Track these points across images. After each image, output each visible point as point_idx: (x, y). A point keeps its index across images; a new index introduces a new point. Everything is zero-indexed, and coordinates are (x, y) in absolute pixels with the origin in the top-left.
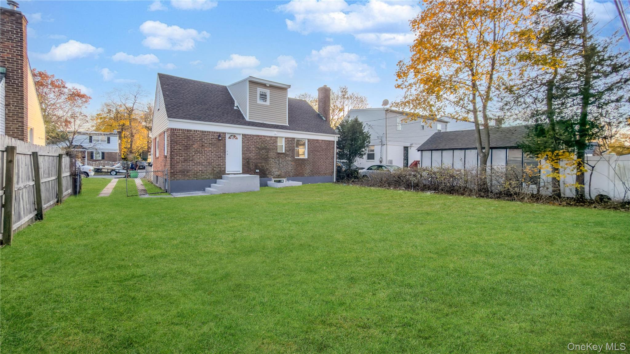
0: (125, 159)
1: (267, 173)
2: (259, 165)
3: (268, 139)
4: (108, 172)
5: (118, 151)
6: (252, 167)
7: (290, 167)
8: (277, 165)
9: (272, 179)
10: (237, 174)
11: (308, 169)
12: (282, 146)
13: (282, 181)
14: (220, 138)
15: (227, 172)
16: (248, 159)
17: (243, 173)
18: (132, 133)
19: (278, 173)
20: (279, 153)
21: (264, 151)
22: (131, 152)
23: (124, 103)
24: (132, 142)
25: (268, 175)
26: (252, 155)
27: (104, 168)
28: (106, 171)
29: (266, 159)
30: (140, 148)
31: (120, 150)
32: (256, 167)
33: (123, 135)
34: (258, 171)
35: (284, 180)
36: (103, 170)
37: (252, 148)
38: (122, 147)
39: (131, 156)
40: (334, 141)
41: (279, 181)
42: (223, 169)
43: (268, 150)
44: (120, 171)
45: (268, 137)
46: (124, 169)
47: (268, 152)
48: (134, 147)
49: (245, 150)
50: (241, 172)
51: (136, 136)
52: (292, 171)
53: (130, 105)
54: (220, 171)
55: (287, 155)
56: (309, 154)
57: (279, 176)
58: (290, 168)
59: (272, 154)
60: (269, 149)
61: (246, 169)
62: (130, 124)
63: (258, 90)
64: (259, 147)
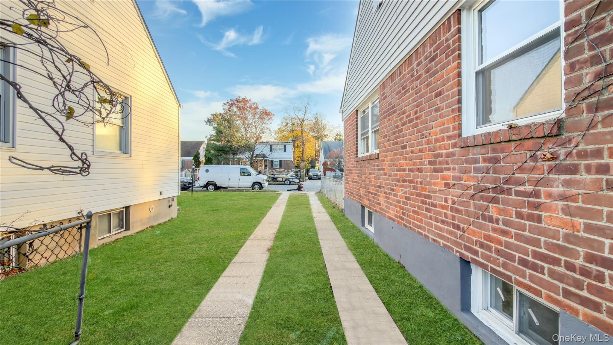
0: (298, 167)
4: (282, 181)
5: (292, 159)
18: (303, 143)
22: (303, 161)
23: (297, 115)
24: (303, 150)
27: (279, 176)
28: (281, 180)
30: (309, 156)
31: (294, 159)
33: (296, 145)
36: (279, 179)
38: (296, 156)
39: (302, 165)
44: (294, 180)
46: (296, 178)
48: (305, 156)
51: (307, 145)
53: (301, 116)
62: (302, 134)
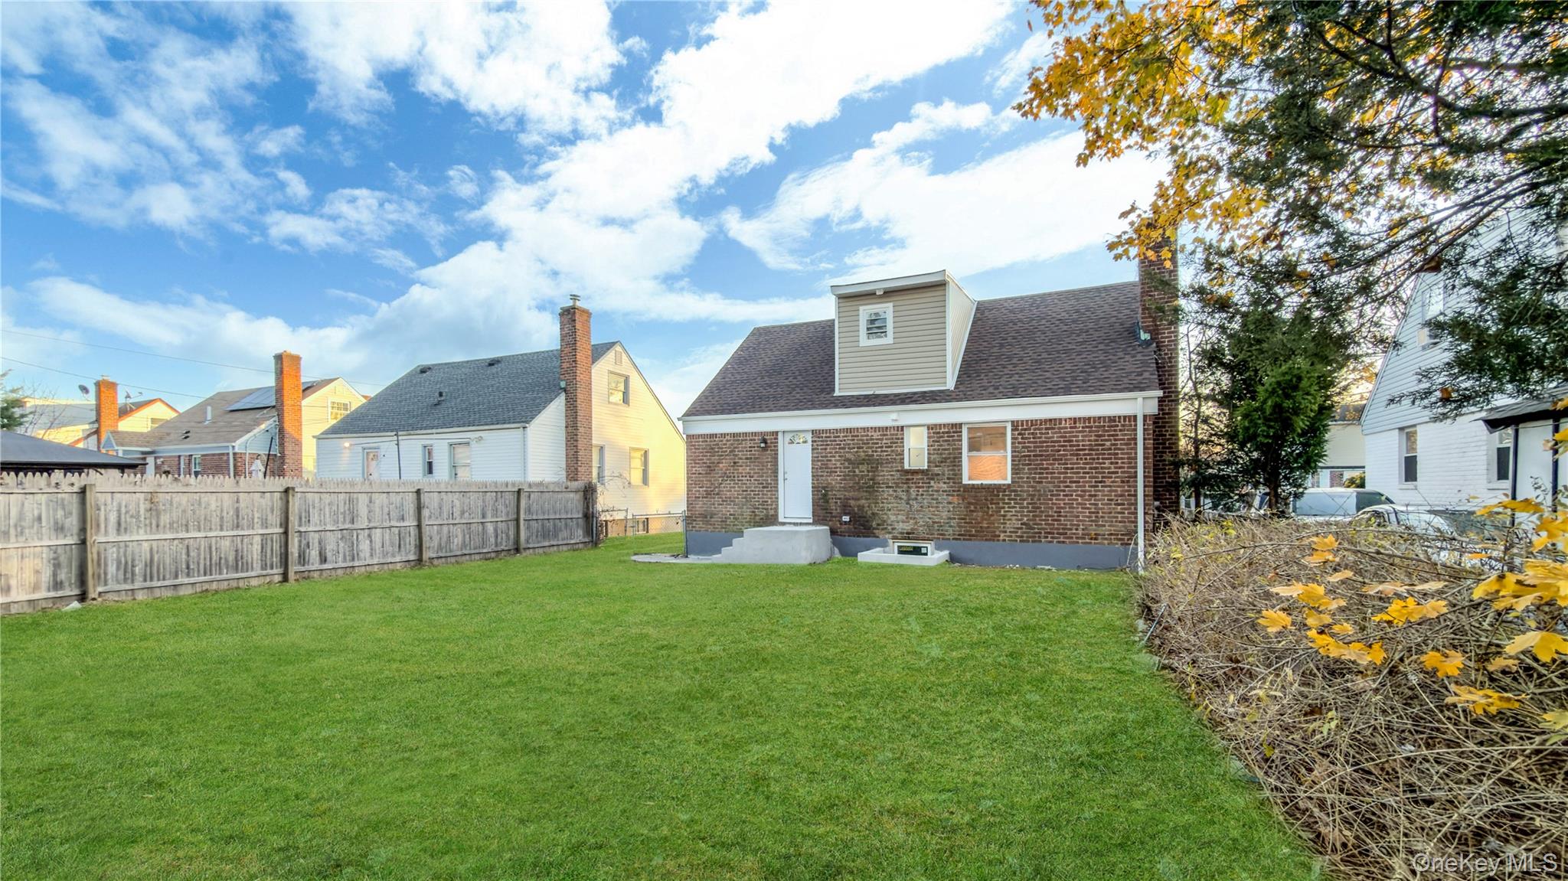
1: (874, 524)
2: (852, 503)
3: (876, 435)
6: (834, 507)
7: (945, 510)
8: (903, 506)
9: (890, 541)
10: (801, 524)
11: (1012, 519)
12: (916, 450)
13: (924, 551)
14: (767, 443)
15: (781, 519)
16: (824, 488)
17: (815, 523)
19: (907, 527)
20: (907, 472)
21: (864, 468)
25: (876, 531)
26: (834, 480)
29: (871, 488)
32: (846, 509)
34: (846, 518)
35: (929, 546)
37: (836, 462)
40: (1135, 417)
41: (917, 551)
42: (772, 512)
43: (874, 464)
45: (875, 429)
47: (875, 470)
49: (820, 466)
50: (811, 521)
52: (953, 523)
54: (767, 516)
55: (934, 477)
56: (1016, 470)
57: (908, 535)
58: (945, 514)
59: (886, 475)
60: (879, 462)
61: (822, 513)
63: (861, 312)
64: (852, 458)
